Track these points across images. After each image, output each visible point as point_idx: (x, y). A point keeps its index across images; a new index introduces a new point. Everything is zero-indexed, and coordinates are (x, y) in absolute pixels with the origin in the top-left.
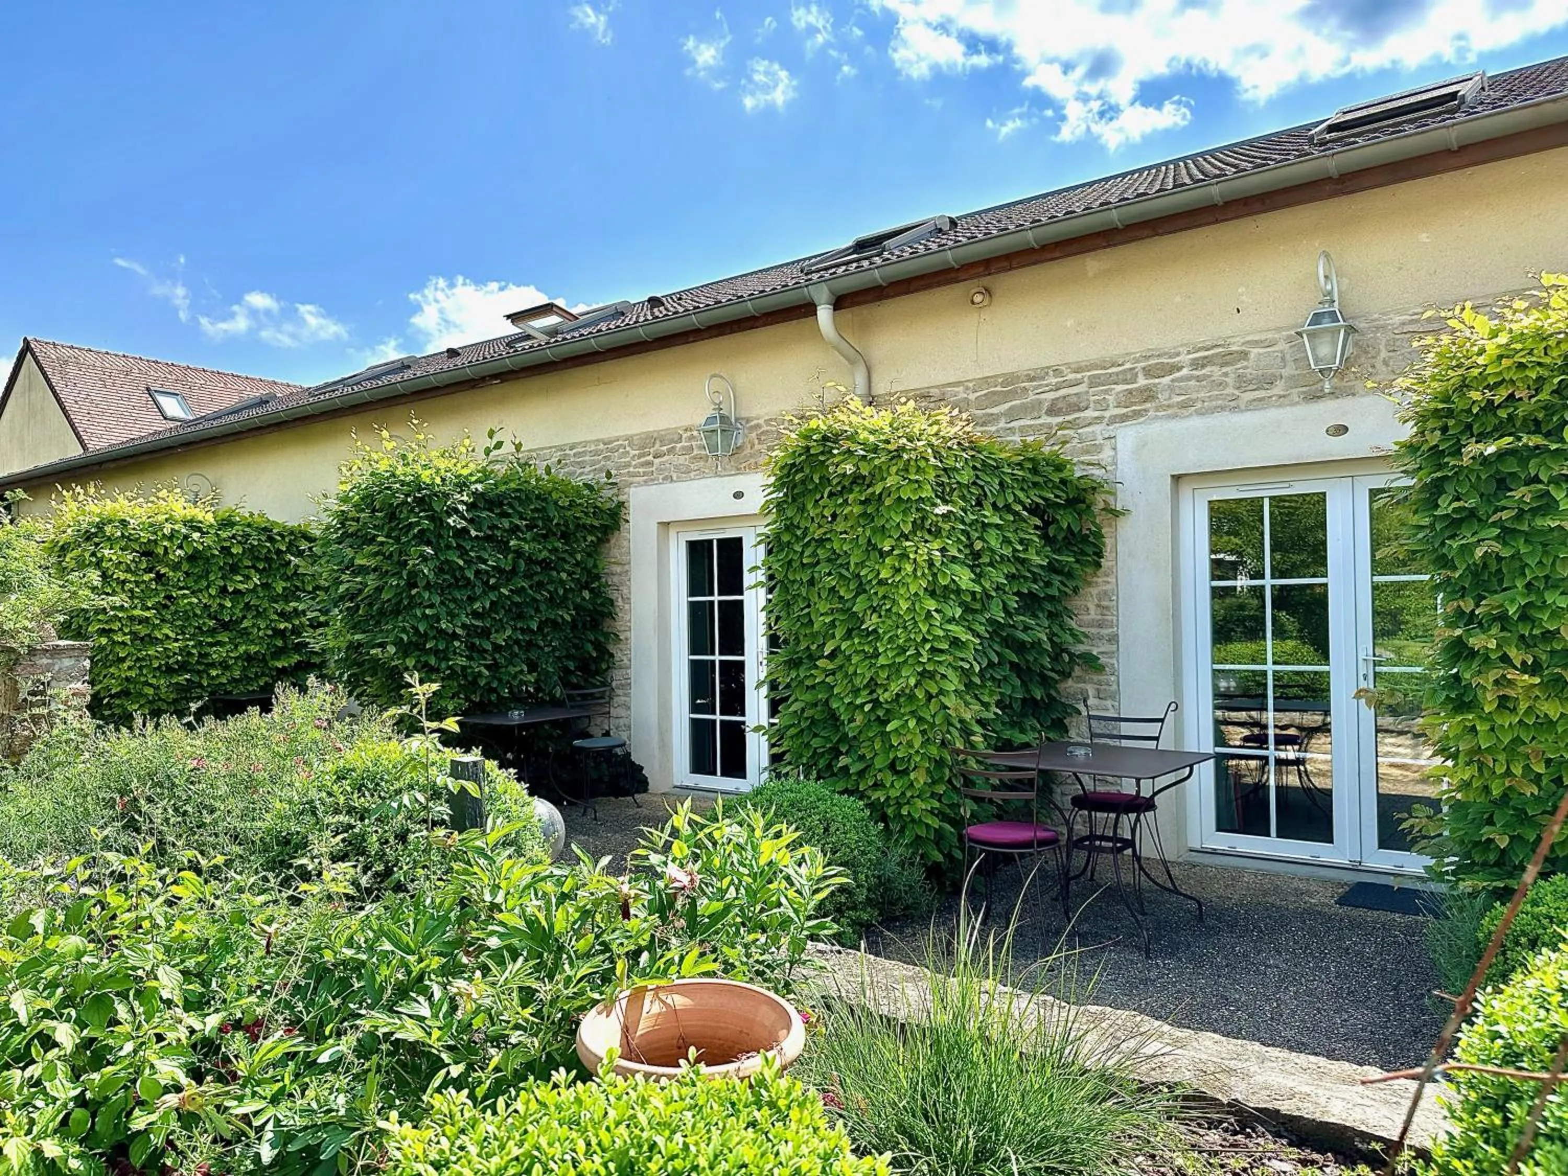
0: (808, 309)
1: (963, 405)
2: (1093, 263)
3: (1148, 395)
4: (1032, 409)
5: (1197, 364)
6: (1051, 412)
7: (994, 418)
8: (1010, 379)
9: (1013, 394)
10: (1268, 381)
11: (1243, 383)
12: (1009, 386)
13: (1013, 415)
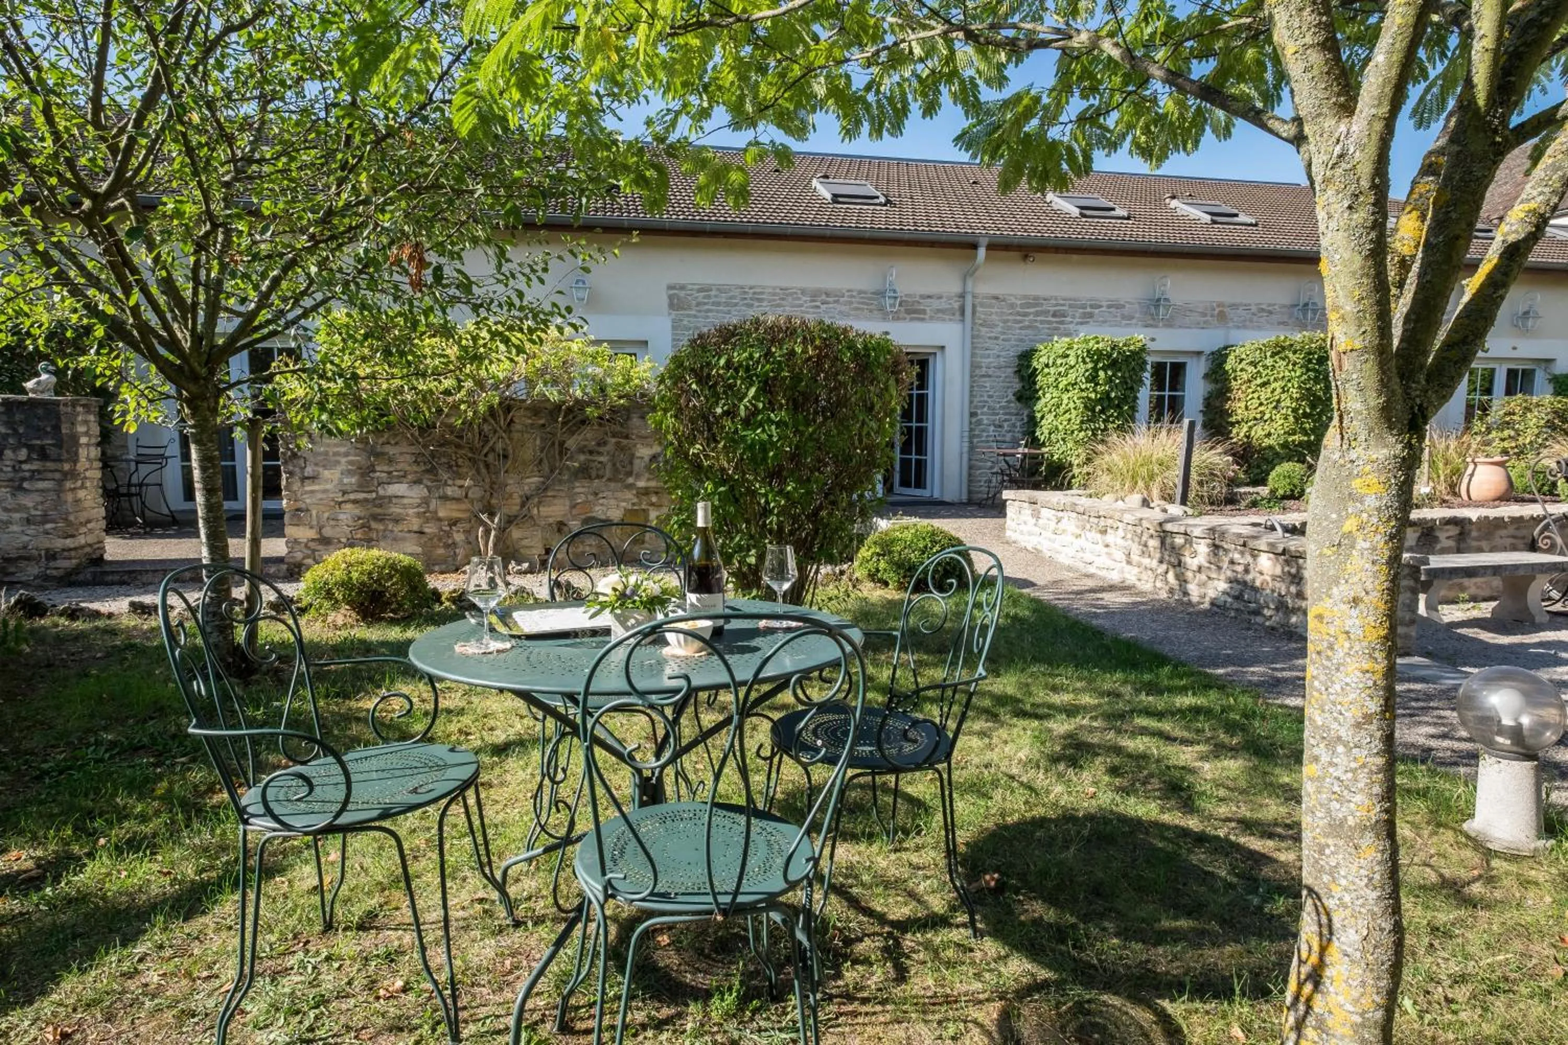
0: (974, 246)
1: (1012, 306)
2: (1075, 257)
3: (1091, 315)
4: (1046, 313)
5: (1109, 307)
6: (1054, 315)
7: (1026, 314)
8: (1036, 298)
9: (1036, 305)
10: (1132, 318)
11: (1124, 317)
12: (1036, 301)
13: (1037, 314)
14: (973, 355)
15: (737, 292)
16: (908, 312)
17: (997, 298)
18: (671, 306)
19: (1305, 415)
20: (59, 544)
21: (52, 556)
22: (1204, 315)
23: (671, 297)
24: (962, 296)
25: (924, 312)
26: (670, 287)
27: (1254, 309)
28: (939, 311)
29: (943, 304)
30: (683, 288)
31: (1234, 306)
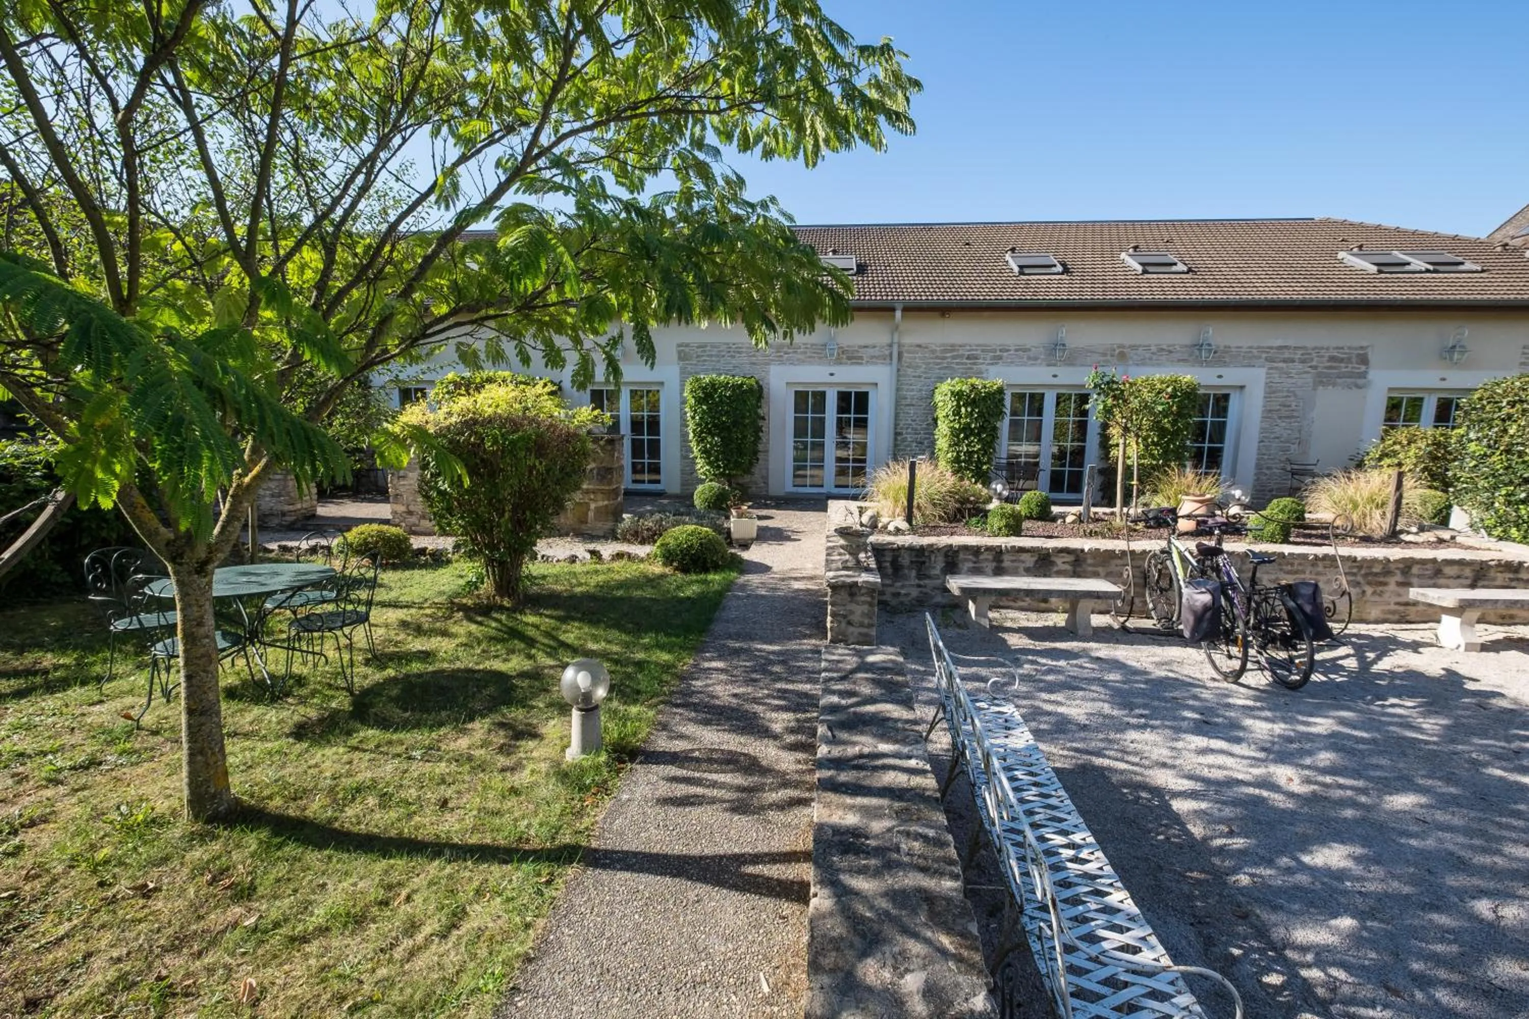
0: (893, 310)
5: (1016, 350)
8: (953, 346)
9: (953, 351)
10: (1036, 359)
11: (1029, 358)
12: (953, 348)
13: (954, 357)
14: (898, 390)
15: (723, 347)
16: (849, 358)
17: (919, 346)
18: (680, 358)
19: (1153, 443)
20: (287, 508)
21: (284, 514)
22: (1104, 355)
23: (679, 352)
24: (891, 346)
25: (861, 358)
26: (679, 346)
27: (1154, 349)
28: (872, 357)
29: (876, 352)
30: (687, 345)
31: (1134, 347)
